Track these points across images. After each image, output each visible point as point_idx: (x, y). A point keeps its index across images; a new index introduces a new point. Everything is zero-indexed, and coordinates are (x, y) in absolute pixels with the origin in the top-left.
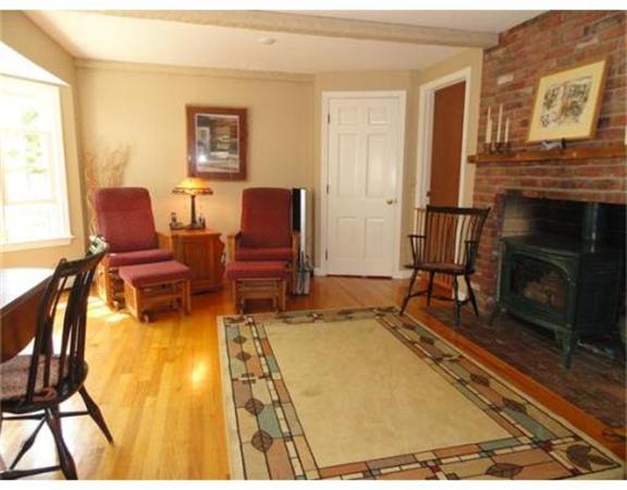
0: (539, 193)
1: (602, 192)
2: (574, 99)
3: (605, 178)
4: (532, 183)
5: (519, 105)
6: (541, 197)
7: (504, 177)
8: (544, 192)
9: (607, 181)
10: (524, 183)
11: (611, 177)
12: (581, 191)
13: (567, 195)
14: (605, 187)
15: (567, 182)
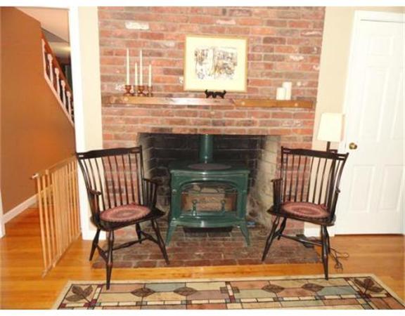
0: (191, 130)
1: (247, 128)
2: (225, 62)
3: (247, 119)
4: (183, 122)
5: (160, 54)
6: (193, 133)
7: (151, 117)
8: (196, 130)
9: (250, 121)
10: (172, 122)
11: (253, 118)
12: (229, 127)
13: (219, 131)
14: (249, 125)
15: (218, 121)
